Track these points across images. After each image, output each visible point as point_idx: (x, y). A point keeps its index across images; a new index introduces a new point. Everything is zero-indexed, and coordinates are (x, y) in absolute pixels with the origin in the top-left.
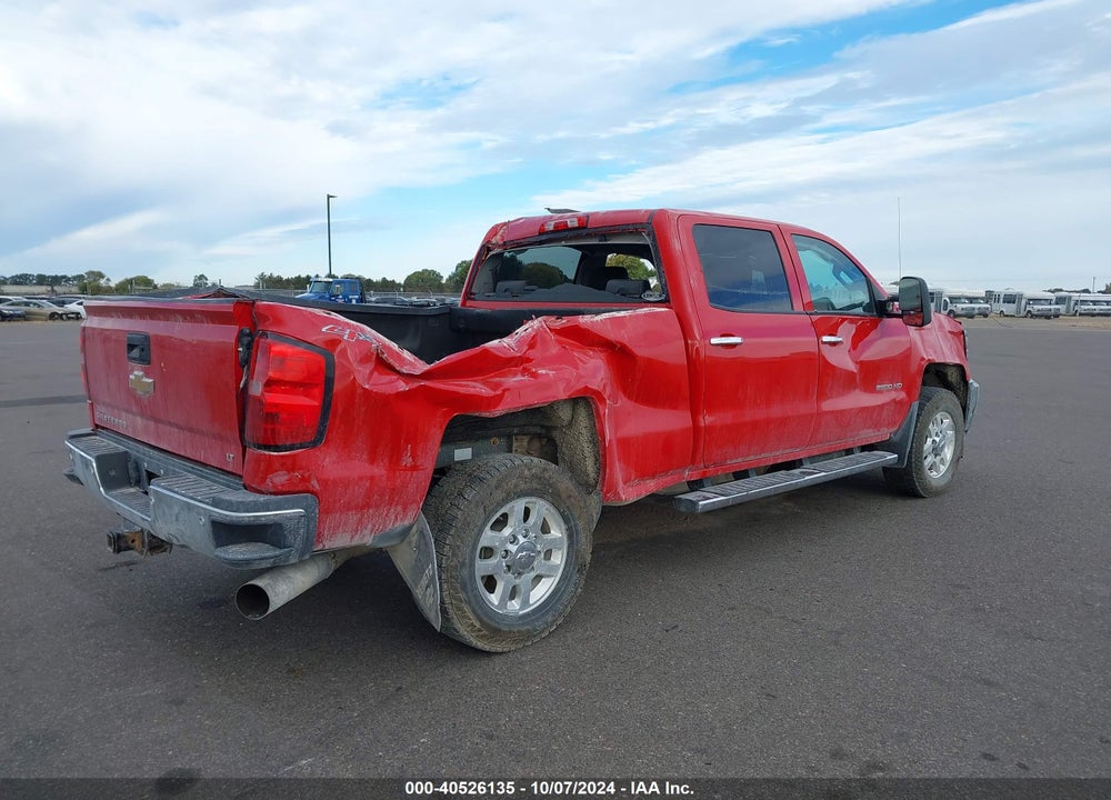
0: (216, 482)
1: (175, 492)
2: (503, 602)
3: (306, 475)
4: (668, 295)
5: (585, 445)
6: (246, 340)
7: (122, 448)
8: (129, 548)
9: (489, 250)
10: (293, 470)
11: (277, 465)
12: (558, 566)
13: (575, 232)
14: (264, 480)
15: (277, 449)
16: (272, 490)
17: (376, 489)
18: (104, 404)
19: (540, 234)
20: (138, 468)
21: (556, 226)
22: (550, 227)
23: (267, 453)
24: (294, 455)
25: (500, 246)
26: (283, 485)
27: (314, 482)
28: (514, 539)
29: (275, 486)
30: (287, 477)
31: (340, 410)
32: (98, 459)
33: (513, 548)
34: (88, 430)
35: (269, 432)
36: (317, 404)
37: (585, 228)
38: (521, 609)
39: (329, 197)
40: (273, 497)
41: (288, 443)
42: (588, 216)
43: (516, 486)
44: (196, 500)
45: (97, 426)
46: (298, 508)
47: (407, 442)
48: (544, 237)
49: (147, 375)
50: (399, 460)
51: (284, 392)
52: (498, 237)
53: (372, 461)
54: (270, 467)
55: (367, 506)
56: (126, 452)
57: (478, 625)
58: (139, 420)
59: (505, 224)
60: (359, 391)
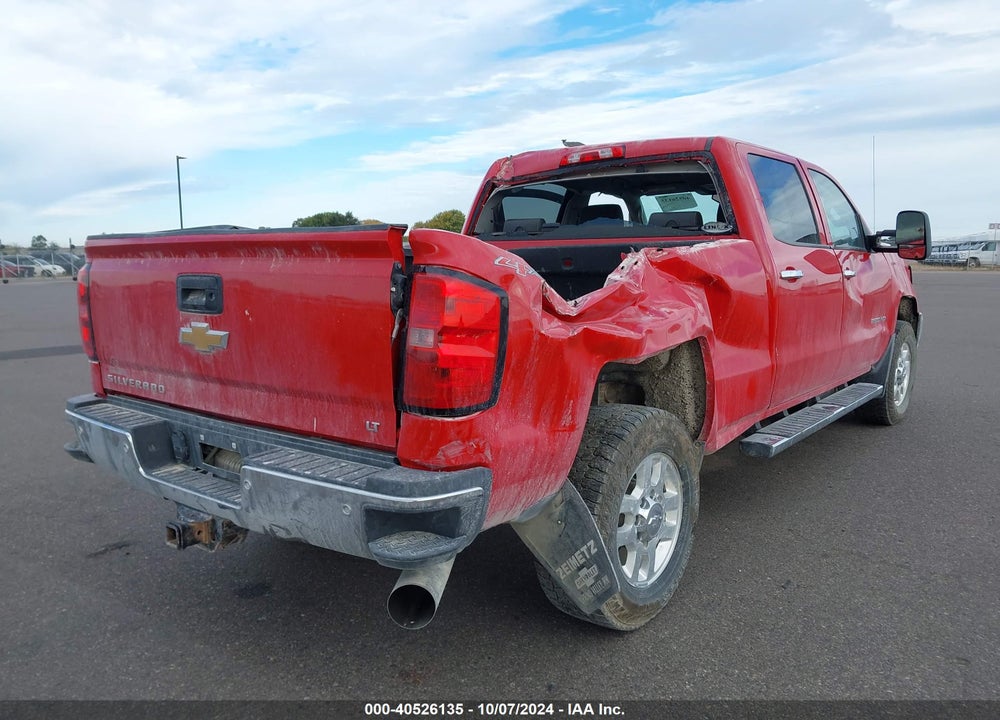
0: (339, 457)
1: (293, 473)
2: (636, 573)
3: (481, 444)
4: (736, 226)
5: (687, 391)
6: (400, 277)
7: (156, 418)
8: (195, 542)
9: (494, 186)
10: (468, 438)
11: (452, 433)
12: (674, 527)
13: (609, 164)
14: (433, 453)
15: (453, 413)
16: (444, 465)
17: (539, 455)
18: (123, 365)
19: (561, 167)
20: (186, 441)
21: (583, 158)
22: (575, 158)
23: (439, 419)
24: (471, 421)
25: (506, 182)
26: (456, 459)
27: (488, 453)
28: (643, 502)
29: (448, 460)
30: (461, 448)
31: (513, 362)
32: (135, 432)
33: (645, 513)
34: (90, 396)
35: (445, 392)
36: (493, 356)
37: (622, 158)
38: (648, 579)
39: (178, 158)
40: (448, 474)
41: (464, 407)
42: (624, 146)
43: (651, 441)
44: (336, 483)
45: (106, 391)
46: (476, 486)
47: (570, 399)
48: (566, 170)
49: (214, 325)
50: (559, 419)
51: (460, 342)
52: (503, 173)
53: (536, 422)
54: (443, 436)
55: (528, 476)
56: (165, 422)
57: (621, 603)
58: (189, 383)
59: (507, 159)
60: (536, 337)
